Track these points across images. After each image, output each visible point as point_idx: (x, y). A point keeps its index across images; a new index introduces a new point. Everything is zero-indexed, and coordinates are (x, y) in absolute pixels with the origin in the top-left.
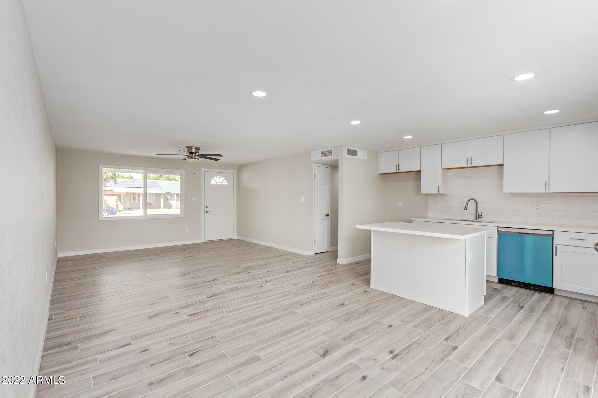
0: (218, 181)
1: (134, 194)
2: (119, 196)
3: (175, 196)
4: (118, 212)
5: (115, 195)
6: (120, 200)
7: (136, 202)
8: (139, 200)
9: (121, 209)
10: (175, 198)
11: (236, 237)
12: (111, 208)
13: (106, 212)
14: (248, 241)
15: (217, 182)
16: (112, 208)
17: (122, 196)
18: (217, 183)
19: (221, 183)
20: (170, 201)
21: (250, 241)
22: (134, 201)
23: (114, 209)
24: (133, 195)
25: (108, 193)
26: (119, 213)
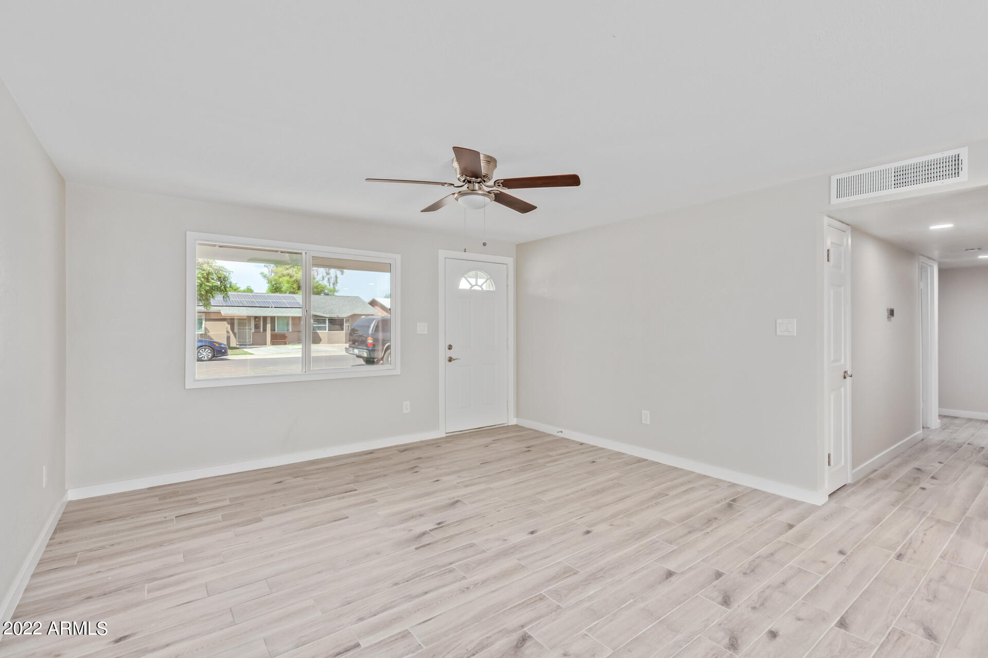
0: (474, 283)
1: (257, 319)
2: (231, 321)
3: (327, 321)
4: (229, 351)
5: (224, 320)
6: (233, 329)
7: (260, 332)
8: (265, 330)
9: (235, 346)
10: (327, 325)
11: (513, 421)
12: (217, 345)
13: (209, 351)
14: (556, 434)
15: (472, 286)
16: (220, 344)
17: (236, 322)
18: (472, 289)
19: (481, 286)
20: (318, 331)
21: (560, 435)
22: (257, 330)
23: (223, 346)
24: (255, 320)
25: (213, 317)
26: (232, 353)
